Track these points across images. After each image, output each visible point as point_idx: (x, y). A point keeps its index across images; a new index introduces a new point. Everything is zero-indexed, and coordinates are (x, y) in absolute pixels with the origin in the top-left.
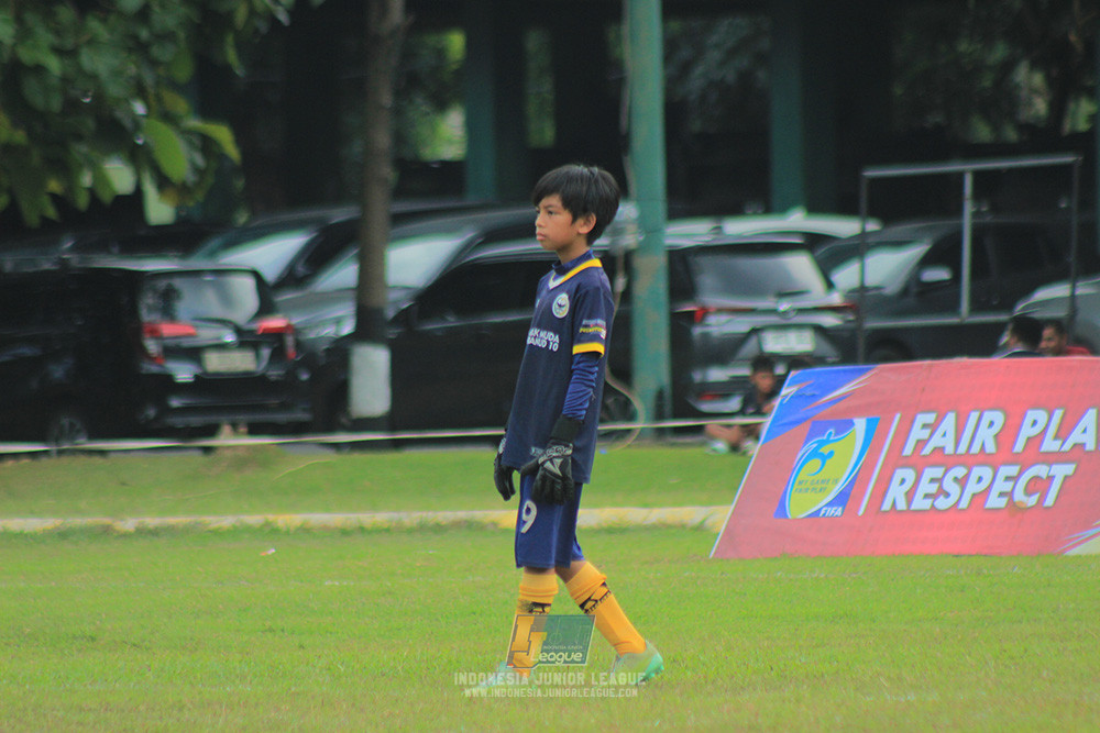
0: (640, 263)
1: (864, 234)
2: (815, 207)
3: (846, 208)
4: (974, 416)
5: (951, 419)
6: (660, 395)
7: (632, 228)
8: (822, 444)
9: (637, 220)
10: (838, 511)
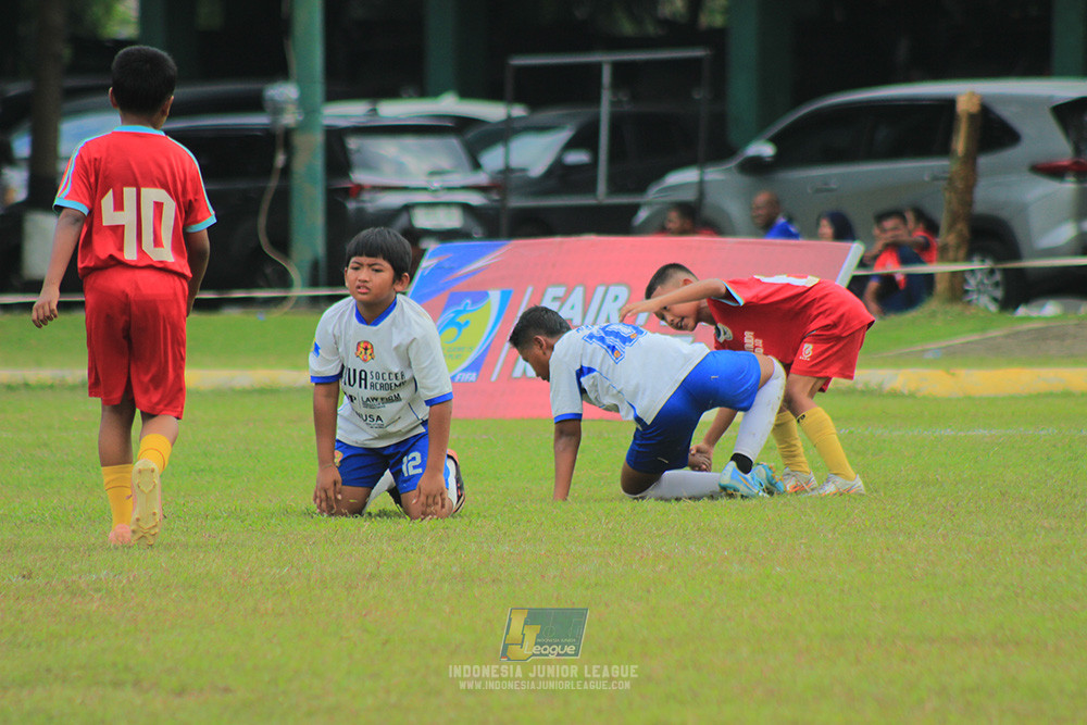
0: (299, 140)
1: (509, 119)
2: (466, 93)
3: (493, 94)
4: (600, 290)
5: (579, 292)
6: (315, 265)
7: (291, 108)
8: (459, 313)
9: (296, 100)
10: (472, 376)
